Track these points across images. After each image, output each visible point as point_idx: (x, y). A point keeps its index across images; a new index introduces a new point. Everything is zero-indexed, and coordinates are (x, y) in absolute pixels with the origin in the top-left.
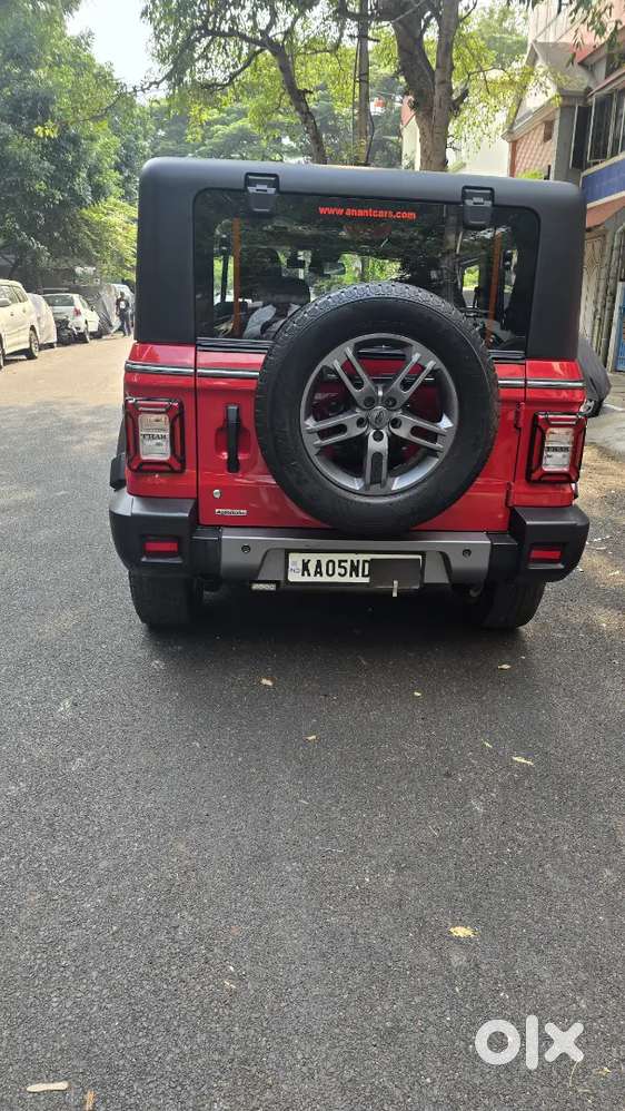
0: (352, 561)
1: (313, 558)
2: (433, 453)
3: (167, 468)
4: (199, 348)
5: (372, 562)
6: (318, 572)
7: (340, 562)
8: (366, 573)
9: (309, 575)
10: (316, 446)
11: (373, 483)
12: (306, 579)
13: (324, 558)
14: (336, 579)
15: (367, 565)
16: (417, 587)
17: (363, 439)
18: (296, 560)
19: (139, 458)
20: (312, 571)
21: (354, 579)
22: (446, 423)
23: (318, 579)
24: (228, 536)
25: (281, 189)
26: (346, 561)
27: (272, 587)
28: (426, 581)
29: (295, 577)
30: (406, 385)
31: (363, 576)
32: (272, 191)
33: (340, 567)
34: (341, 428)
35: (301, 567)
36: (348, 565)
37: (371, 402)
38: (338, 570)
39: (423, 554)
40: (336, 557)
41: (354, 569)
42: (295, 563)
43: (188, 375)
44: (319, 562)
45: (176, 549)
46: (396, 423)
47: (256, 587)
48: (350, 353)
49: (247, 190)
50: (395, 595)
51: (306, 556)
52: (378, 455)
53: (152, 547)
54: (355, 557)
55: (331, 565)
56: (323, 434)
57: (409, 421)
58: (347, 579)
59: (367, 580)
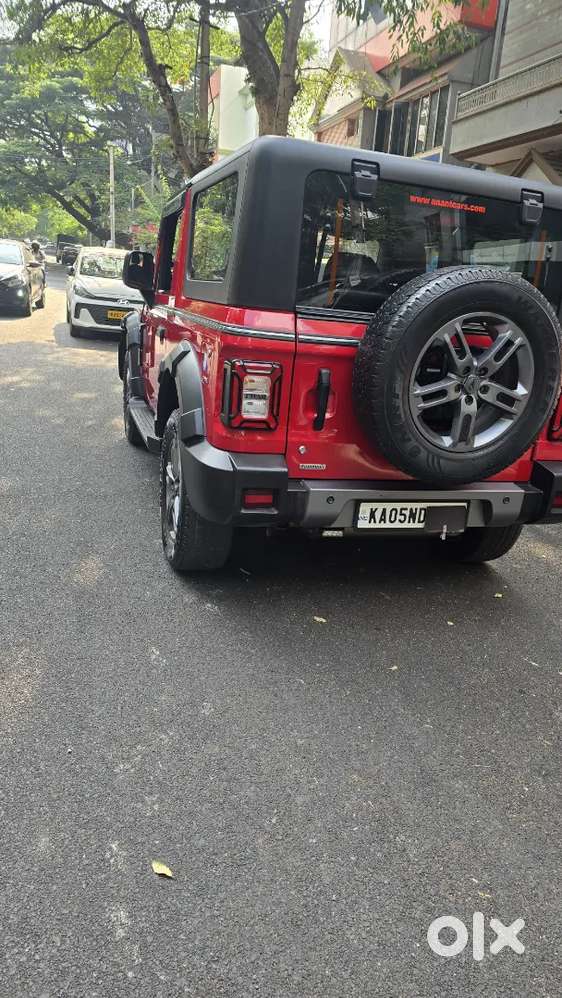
0: (411, 509)
1: (380, 506)
2: (509, 415)
3: (264, 426)
4: (299, 316)
5: (428, 511)
6: (383, 519)
7: (401, 509)
8: (422, 519)
9: (375, 522)
10: (419, 409)
11: (460, 441)
12: (372, 525)
13: (389, 506)
14: (397, 525)
15: (423, 512)
16: (462, 531)
17: (456, 404)
18: (365, 509)
19: (241, 417)
20: (378, 519)
21: (412, 525)
22: (521, 390)
23: (383, 525)
24: (315, 488)
25: (382, 176)
26: (406, 509)
27: (339, 534)
28: (468, 525)
29: (362, 524)
30: (498, 357)
31: (419, 522)
32: (375, 177)
33: (401, 514)
34: (443, 393)
35: (368, 515)
36: (407, 513)
37: (468, 369)
38: (399, 517)
39: (468, 502)
40: (398, 506)
41: (413, 516)
42: (364, 512)
43: (287, 340)
44: (384, 510)
45: (271, 501)
46: (485, 389)
47: (327, 533)
48: (459, 328)
49: (353, 174)
50: (443, 537)
51: (374, 505)
52: (468, 417)
53: (252, 499)
54: (414, 506)
55: (394, 512)
56: (426, 398)
57: (496, 388)
58: (406, 525)
59: (421, 525)
